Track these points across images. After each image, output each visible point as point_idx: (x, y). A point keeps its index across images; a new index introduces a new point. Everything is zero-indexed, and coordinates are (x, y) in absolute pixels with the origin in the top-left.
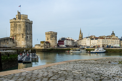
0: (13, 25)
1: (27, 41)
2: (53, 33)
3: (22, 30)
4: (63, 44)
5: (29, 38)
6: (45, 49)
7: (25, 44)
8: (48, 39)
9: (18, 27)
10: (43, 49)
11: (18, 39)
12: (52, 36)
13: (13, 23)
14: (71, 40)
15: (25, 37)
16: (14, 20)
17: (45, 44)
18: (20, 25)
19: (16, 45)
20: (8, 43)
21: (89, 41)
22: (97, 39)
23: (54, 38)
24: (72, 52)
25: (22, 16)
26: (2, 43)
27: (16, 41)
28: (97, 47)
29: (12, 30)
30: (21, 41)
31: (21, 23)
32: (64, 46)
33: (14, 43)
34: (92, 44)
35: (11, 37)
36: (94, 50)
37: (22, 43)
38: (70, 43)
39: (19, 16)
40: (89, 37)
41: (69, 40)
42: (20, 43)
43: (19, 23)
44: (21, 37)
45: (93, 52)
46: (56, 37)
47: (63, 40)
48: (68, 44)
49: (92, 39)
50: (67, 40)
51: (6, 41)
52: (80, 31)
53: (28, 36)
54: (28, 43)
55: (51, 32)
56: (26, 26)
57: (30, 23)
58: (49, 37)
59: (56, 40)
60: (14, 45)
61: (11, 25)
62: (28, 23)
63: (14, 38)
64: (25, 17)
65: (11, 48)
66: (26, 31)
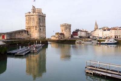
0: (28, 19)
1: (40, 33)
2: (67, 25)
3: (35, 23)
4: (77, 35)
5: (42, 30)
6: (59, 40)
7: (38, 36)
8: (62, 31)
9: (32, 20)
10: (57, 40)
11: (32, 31)
12: (66, 28)
13: (28, 17)
14: (85, 31)
15: (38, 29)
16: (28, 14)
17: (60, 35)
18: (33, 18)
19: (31, 37)
20: (22, 35)
21: (102, 32)
22: (109, 30)
23: (68, 30)
24: (83, 43)
25: (36, 10)
26: (17, 35)
27: (31, 33)
28: (108, 38)
29: (27, 23)
30: (34, 33)
31: (34, 16)
32: (77, 37)
33: (28, 35)
34: (104, 35)
35: (26, 30)
36: (104, 41)
37: (35, 35)
38: (83, 34)
39: (34, 10)
40: (102, 28)
41: (83, 31)
42: (33, 35)
43: (33, 16)
44: (35, 29)
45: (103, 43)
46: (70, 29)
47: (77, 32)
48: (82, 35)
49: (105, 30)
50: (81, 31)
51: (20, 33)
52: (95, 23)
53: (42, 28)
54: (41, 34)
55: (65, 24)
56: (39, 19)
57: (43, 16)
58: (63, 29)
59: (70, 31)
60: (29, 36)
61: (26, 18)
62: (41, 16)
63: (29, 30)
64: (39, 11)
65: (25, 39)
66: (39, 24)
